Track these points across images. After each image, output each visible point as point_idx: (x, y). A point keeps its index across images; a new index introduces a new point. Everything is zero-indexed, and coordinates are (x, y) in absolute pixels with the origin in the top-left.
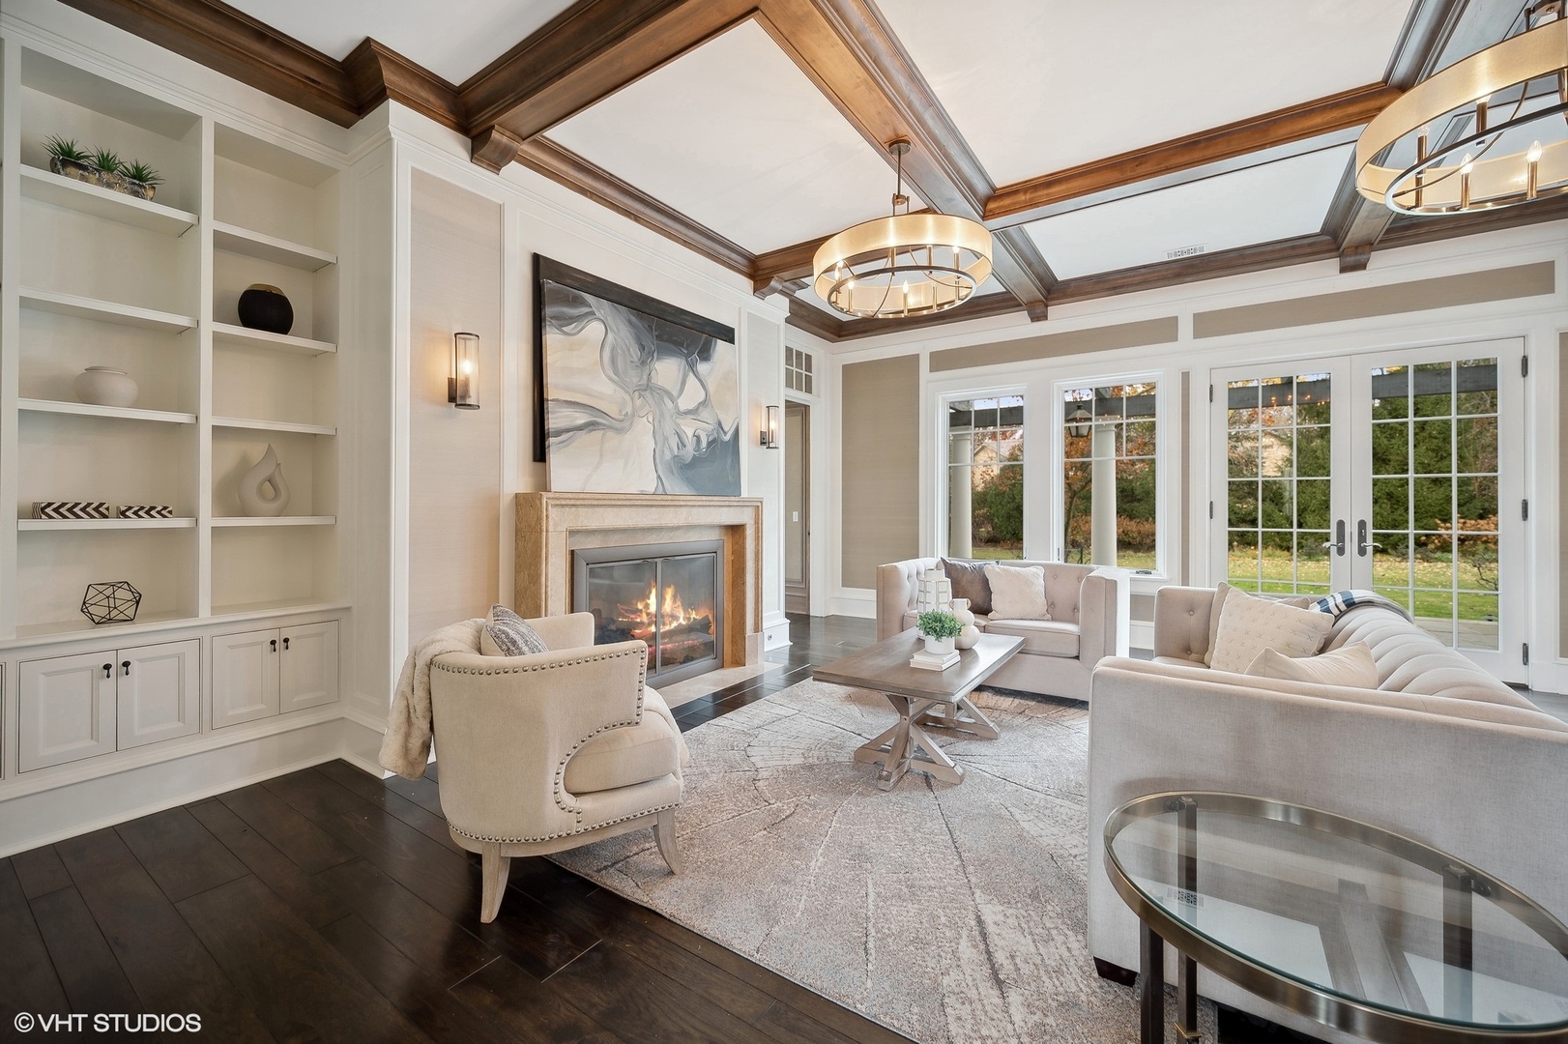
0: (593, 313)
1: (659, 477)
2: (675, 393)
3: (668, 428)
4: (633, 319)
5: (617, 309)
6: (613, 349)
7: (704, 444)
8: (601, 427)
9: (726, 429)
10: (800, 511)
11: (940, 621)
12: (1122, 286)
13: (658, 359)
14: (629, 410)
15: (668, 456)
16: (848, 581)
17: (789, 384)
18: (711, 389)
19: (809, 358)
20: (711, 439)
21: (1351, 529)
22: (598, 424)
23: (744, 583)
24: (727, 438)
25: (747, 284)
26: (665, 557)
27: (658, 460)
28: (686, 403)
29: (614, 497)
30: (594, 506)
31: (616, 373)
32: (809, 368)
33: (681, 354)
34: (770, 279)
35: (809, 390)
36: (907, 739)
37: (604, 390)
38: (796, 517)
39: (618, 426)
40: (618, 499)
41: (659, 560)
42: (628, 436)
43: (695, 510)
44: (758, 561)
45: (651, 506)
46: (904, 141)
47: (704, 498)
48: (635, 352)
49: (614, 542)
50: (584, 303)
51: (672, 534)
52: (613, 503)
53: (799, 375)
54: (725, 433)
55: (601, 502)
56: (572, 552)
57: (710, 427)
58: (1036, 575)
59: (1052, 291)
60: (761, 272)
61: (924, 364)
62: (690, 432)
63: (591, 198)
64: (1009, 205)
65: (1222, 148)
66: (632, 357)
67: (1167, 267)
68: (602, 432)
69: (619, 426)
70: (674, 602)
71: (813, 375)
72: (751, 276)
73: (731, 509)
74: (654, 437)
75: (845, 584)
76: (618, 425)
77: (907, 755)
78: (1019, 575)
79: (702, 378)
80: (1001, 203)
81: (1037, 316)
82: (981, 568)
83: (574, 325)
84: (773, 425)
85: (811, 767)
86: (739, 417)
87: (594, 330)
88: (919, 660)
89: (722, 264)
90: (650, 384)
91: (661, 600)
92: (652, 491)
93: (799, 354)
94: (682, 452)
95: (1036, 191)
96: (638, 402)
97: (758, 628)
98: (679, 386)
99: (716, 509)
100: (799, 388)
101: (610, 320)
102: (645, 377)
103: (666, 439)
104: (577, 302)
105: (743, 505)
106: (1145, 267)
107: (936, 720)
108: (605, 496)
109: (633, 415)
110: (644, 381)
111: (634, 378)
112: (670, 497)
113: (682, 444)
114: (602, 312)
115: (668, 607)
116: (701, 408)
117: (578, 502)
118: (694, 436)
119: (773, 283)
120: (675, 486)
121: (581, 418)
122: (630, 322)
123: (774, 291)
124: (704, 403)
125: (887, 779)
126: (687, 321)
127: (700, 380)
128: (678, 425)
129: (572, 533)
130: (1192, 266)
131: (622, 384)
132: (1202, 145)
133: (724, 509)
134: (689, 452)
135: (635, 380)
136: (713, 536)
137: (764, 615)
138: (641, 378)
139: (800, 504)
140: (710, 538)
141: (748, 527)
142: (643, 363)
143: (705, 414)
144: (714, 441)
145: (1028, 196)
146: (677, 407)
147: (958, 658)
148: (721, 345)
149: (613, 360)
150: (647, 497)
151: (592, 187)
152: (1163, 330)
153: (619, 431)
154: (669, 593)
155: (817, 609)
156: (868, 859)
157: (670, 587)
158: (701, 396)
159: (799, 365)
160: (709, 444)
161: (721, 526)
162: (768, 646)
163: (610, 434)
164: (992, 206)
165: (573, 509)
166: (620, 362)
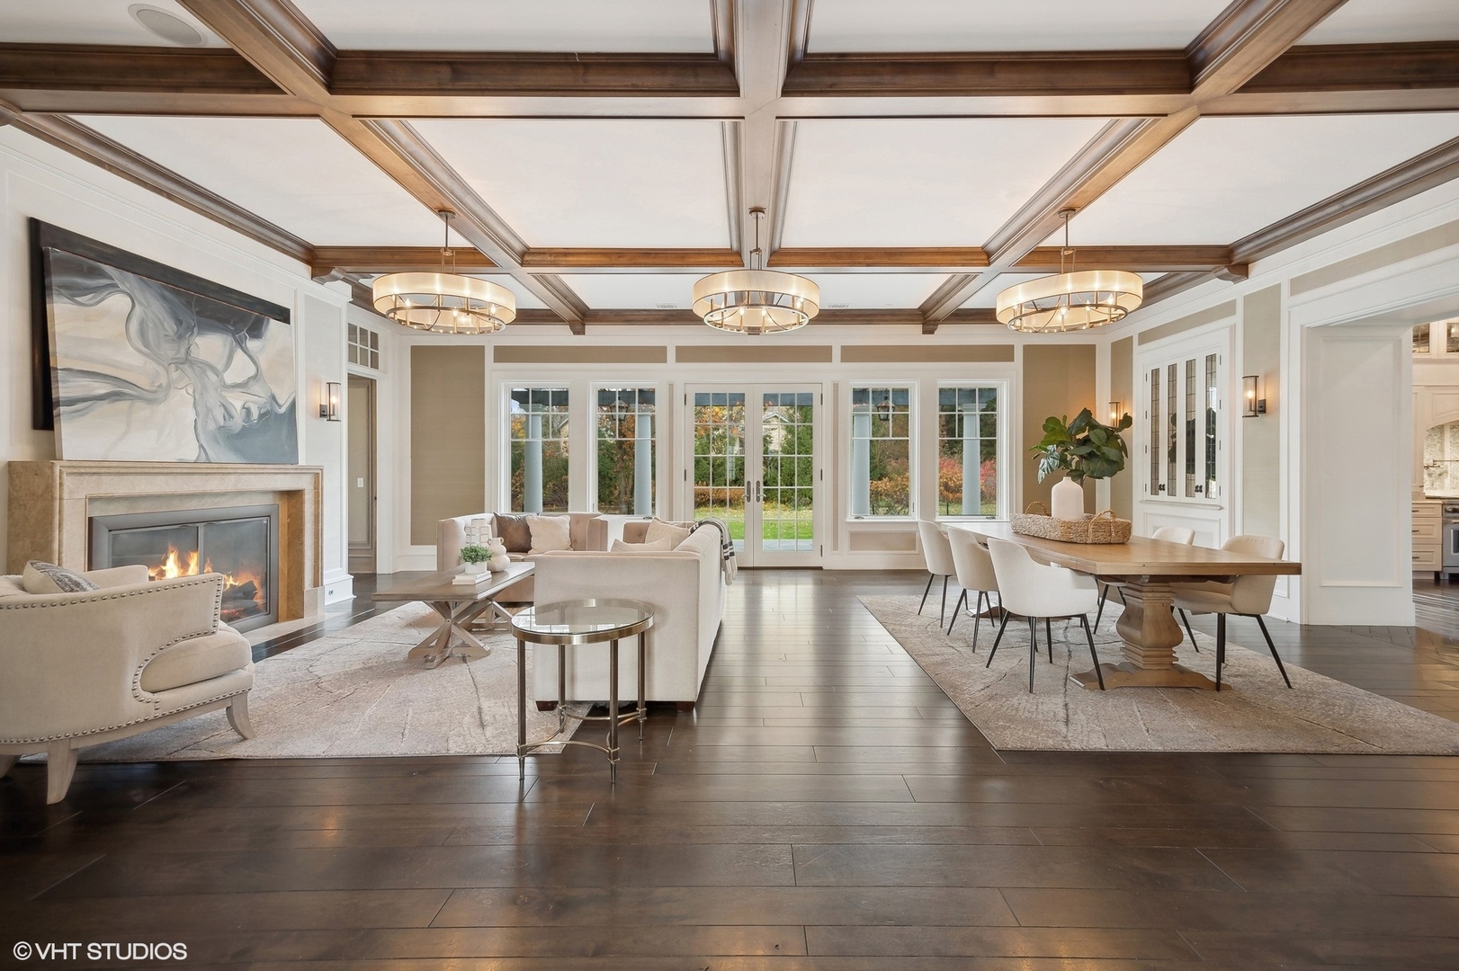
0: (115, 286)
1: (201, 446)
2: (220, 367)
3: (212, 399)
4: (167, 294)
5: (146, 283)
6: (142, 324)
7: (255, 415)
8: (127, 398)
9: (281, 402)
10: (366, 477)
11: (476, 551)
12: (632, 321)
13: (198, 334)
14: (163, 381)
15: (212, 426)
16: (417, 539)
17: (352, 359)
18: (263, 364)
19: (374, 336)
20: (263, 411)
21: (753, 486)
22: (124, 394)
23: (302, 543)
24: (282, 410)
25: (305, 269)
26: (209, 522)
28: (231, 377)
29: (146, 465)
30: (122, 474)
31: (146, 345)
32: (375, 344)
34: (330, 269)
35: (375, 365)
36: (449, 634)
37: (131, 361)
38: (361, 483)
39: (149, 397)
40: (153, 468)
41: (201, 526)
42: (162, 407)
43: (244, 477)
44: (318, 523)
45: (193, 473)
46: (450, 212)
47: (256, 466)
48: (170, 326)
49: (143, 508)
50: (102, 275)
51: (216, 500)
52: (147, 470)
53: (364, 352)
54: (280, 406)
55: (131, 470)
56: (91, 520)
57: (262, 401)
58: (563, 522)
59: (583, 317)
60: (318, 261)
61: (489, 355)
62: (238, 405)
63: (109, 170)
64: (540, 261)
65: (662, 261)
66: (167, 331)
67: (658, 313)
68: (130, 402)
69: (151, 397)
71: (380, 352)
72: (307, 262)
73: (288, 476)
74: (195, 408)
75: (414, 542)
77: (450, 645)
78: (551, 521)
79: (251, 353)
80: (534, 258)
81: (579, 331)
82: (524, 518)
83: (91, 296)
84: (334, 400)
85: (370, 668)
86: (296, 391)
87: (117, 303)
88: (459, 579)
89: (274, 248)
90: (189, 358)
92: (193, 458)
93: (363, 332)
94: (229, 423)
95: (557, 256)
97: (317, 582)
98: (225, 359)
99: (270, 476)
100: (364, 363)
102: (183, 351)
103: (209, 410)
104: (94, 273)
105: (302, 472)
106: (645, 310)
107: (479, 626)
108: (136, 465)
110: (182, 353)
111: (169, 351)
112: (216, 466)
113: (229, 415)
114: (128, 286)
116: (251, 382)
117: (102, 470)
118: (243, 408)
119: (333, 272)
120: (219, 454)
122: (163, 297)
123: (336, 279)
124: (254, 378)
125: (432, 661)
126: (234, 299)
127: (250, 356)
128: (224, 397)
129: (92, 500)
130: (672, 315)
131: (156, 358)
132: (653, 255)
133: (279, 476)
134: (238, 422)
135: (171, 353)
136: (268, 500)
137: (324, 572)
138: (178, 352)
139: (365, 470)
140: (260, 504)
141: (306, 492)
142: (180, 337)
143: (256, 388)
144: (267, 413)
145: (552, 258)
146: (222, 380)
147: (491, 576)
148: (274, 325)
150: (189, 465)
151: (112, 161)
152: (657, 354)
153: (150, 401)
155: (384, 566)
156: (410, 701)
158: (252, 371)
159: (364, 341)
160: (261, 416)
161: (275, 492)
162: (329, 601)
164: (527, 258)
165: (95, 477)
166: (151, 335)
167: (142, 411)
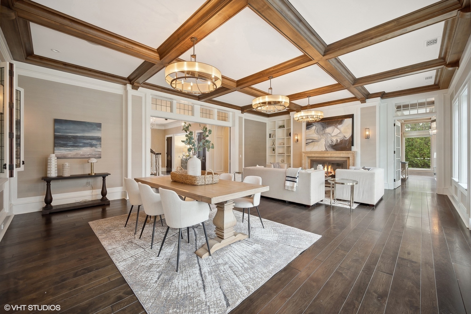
0: (314, 125)
1: (326, 148)
2: (331, 133)
5: (318, 123)
6: (317, 129)
7: (339, 141)
9: (346, 137)
13: (327, 128)
15: (328, 145)
18: (342, 130)
20: (341, 140)
22: (314, 141)
24: (347, 139)
27: (326, 145)
28: (334, 134)
31: (318, 133)
33: (334, 125)
37: (315, 136)
41: (327, 162)
42: (319, 142)
43: (333, 154)
48: (322, 128)
50: (312, 124)
57: (341, 138)
62: (334, 139)
70: (331, 169)
73: (344, 154)
74: (325, 142)
76: (317, 141)
83: (310, 128)
84: (367, 133)
86: (351, 134)
87: (314, 128)
91: (328, 169)
92: (324, 150)
96: (322, 136)
98: (333, 131)
101: (317, 125)
102: (324, 132)
103: (328, 141)
105: (348, 153)
109: (321, 139)
111: (321, 133)
112: (328, 152)
113: (332, 142)
115: (329, 170)
116: (338, 134)
118: (336, 140)
120: (329, 149)
121: (311, 141)
122: (321, 124)
127: (338, 129)
128: (331, 139)
129: (308, 157)
134: (335, 143)
141: (350, 158)
142: (323, 130)
146: (331, 135)
148: (346, 120)
149: (317, 131)
154: (330, 167)
157: (330, 166)
158: (339, 132)
163: (316, 142)
165: (307, 154)
166: (318, 131)
167: (316, 143)
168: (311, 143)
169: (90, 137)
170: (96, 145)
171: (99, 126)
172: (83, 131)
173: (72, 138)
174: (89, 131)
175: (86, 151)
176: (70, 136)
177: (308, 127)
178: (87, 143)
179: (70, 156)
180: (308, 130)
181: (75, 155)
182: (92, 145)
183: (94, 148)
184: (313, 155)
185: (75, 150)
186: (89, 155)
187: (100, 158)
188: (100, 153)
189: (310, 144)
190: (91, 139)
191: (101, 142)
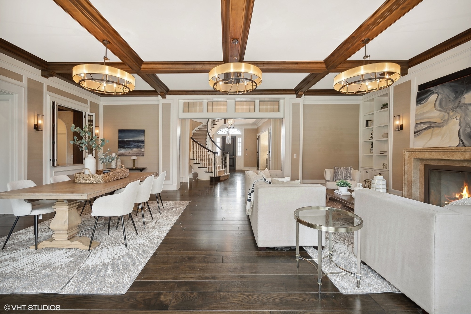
0: (433, 93)
1: (461, 140)
6: (441, 100)
8: (433, 127)
14: (446, 118)
22: (431, 126)
27: (461, 134)
31: (441, 107)
37: (435, 115)
42: (445, 127)
50: (430, 91)
66: (450, 98)
68: (434, 129)
74: (460, 125)
76: (440, 125)
87: (433, 98)
90: (460, 104)
96: (452, 114)
101: (441, 91)
102: (457, 103)
103: (468, 124)
109: (449, 119)
114: (437, 90)
121: (425, 126)
122: (451, 86)
131: (444, 110)
149: (440, 104)
153: (441, 127)
163: (436, 128)
166: (443, 103)
168: (426, 131)
169: (137, 140)
170: (141, 146)
171: (142, 132)
172: (134, 137)
173: (127, 142)
174: (136, 137)
175: (135, 150)
176: (126, 140)
177: (420, 98)
178: (135, 145)
179: (126, 154)
180: (420, 106)
181: (129, 154)
182: (138, 147)
183: (139, 149)
184: (427, 156)
185: (128, 150)
186: (137, 154)
187: (143, 156)
188: (143, 152)
189: (422, 134)
190: (138, 142)
191: (144, 144)
